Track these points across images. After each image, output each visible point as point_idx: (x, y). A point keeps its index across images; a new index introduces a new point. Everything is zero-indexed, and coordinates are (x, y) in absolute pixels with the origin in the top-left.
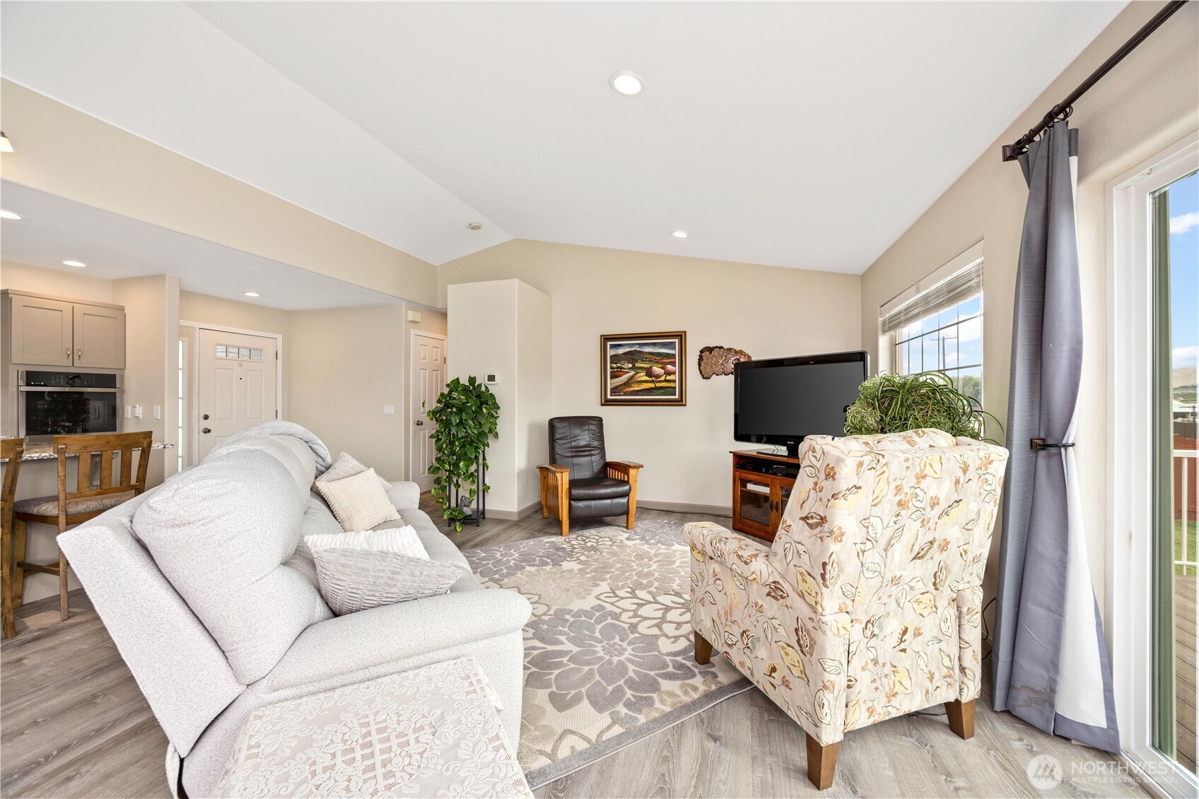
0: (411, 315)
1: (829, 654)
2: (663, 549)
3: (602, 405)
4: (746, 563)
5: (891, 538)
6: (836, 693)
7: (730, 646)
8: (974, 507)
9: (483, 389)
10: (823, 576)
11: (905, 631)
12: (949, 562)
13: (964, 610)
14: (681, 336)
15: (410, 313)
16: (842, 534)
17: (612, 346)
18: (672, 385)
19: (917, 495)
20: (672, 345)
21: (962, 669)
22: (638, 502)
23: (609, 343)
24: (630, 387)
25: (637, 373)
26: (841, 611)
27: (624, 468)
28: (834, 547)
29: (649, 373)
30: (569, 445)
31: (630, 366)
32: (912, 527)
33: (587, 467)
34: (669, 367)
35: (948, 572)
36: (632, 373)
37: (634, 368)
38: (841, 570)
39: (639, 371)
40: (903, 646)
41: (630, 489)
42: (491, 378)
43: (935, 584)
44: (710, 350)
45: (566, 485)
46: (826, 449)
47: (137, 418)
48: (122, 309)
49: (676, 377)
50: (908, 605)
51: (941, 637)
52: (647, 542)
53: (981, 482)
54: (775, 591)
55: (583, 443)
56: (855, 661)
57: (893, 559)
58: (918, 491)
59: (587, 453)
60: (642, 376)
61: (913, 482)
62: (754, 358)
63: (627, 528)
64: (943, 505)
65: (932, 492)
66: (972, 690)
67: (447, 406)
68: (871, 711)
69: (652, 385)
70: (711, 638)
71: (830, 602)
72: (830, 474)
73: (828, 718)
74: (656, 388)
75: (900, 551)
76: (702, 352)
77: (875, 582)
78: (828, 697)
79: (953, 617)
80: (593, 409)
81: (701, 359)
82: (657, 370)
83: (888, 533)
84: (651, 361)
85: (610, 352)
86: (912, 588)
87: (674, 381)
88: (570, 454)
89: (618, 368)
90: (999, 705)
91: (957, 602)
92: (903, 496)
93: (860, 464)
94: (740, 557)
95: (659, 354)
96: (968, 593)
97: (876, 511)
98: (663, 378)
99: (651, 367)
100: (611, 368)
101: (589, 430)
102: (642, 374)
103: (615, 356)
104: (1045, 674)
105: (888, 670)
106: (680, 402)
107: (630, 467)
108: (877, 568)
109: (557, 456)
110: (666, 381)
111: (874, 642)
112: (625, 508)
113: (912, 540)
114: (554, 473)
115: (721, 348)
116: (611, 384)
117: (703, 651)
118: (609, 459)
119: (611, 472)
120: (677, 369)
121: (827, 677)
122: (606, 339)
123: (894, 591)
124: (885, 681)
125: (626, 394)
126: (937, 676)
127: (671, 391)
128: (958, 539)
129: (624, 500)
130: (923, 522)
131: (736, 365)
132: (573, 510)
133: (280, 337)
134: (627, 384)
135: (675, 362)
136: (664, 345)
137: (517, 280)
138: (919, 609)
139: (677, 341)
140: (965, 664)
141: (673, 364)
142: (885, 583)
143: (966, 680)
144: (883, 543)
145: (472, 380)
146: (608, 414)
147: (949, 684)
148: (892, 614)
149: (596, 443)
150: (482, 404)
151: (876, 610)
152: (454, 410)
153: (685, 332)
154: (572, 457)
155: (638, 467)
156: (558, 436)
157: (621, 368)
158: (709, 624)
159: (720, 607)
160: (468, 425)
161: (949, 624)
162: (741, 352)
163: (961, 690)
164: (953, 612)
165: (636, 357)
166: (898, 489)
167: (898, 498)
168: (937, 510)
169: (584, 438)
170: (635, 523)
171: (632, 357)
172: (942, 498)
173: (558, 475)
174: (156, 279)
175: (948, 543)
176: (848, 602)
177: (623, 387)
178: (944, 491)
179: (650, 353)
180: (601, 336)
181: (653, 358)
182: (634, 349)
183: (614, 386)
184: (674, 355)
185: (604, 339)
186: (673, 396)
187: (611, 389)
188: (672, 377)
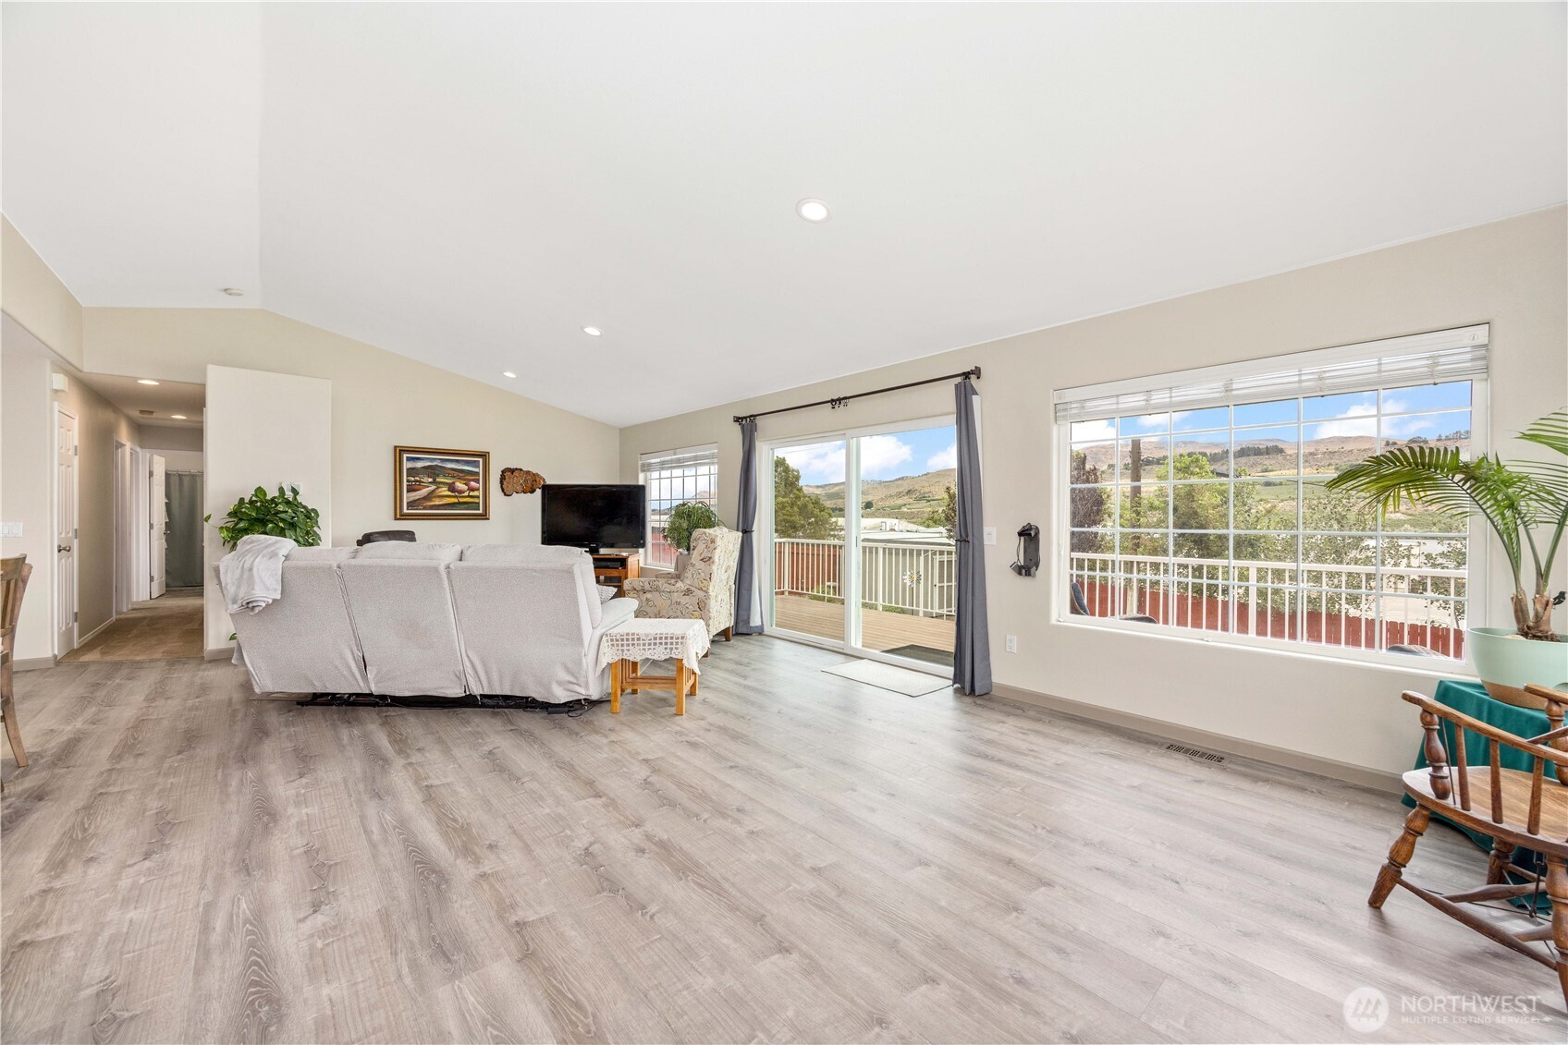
3: (397, 519)
14: (485, 455)
17: (408, 459)
18: (476, 500)
20: (475, 464)
23: (405, 456)
24: (431, 501)
25: (438, 488)
29: (452, 488)
31: (430, 480)
34: (473, 484)
36: (433, 487)
37: (434, 482)
39: (441, 486)
42: (296, 490)
44: (512, 471)
49: (480, 493)
60: (444, 491)
69: (456, 500)
74: (459, 503)
76: (502, 472)
82: (460, 485)
84: (454, 477)
85: (407, 465)
87: (478, 497)
89: (416, 481)
95: (462, 471)
98: (466, 494)
99: (454, 483)
100: (408, 481)
102: (444, 489)
103: (413, 469)
106: (484, 517)
110: (469, 496)
115: (521, 470)
116: (407, 498)
120: (480, 486)
122: (402, 450)
125: (425, 508)
127: (476, 506)
134: (427, 498)
135: (478, 480)
136: (467, 463)
139: (480, 459)
141: (478, 481)
153: (489, 452)
157: (419, 482)
165: (437, 472)
171: (432, 471)
177: (422, 501)
179: (453, 469)
180: (396, 447)
181: (456, 474)
182: (434, 463)
183: (411, 499)
184: (478, 474)
185: (400, 451)
186: (476, 511)
187: (408, 503)
188: (475, 493)
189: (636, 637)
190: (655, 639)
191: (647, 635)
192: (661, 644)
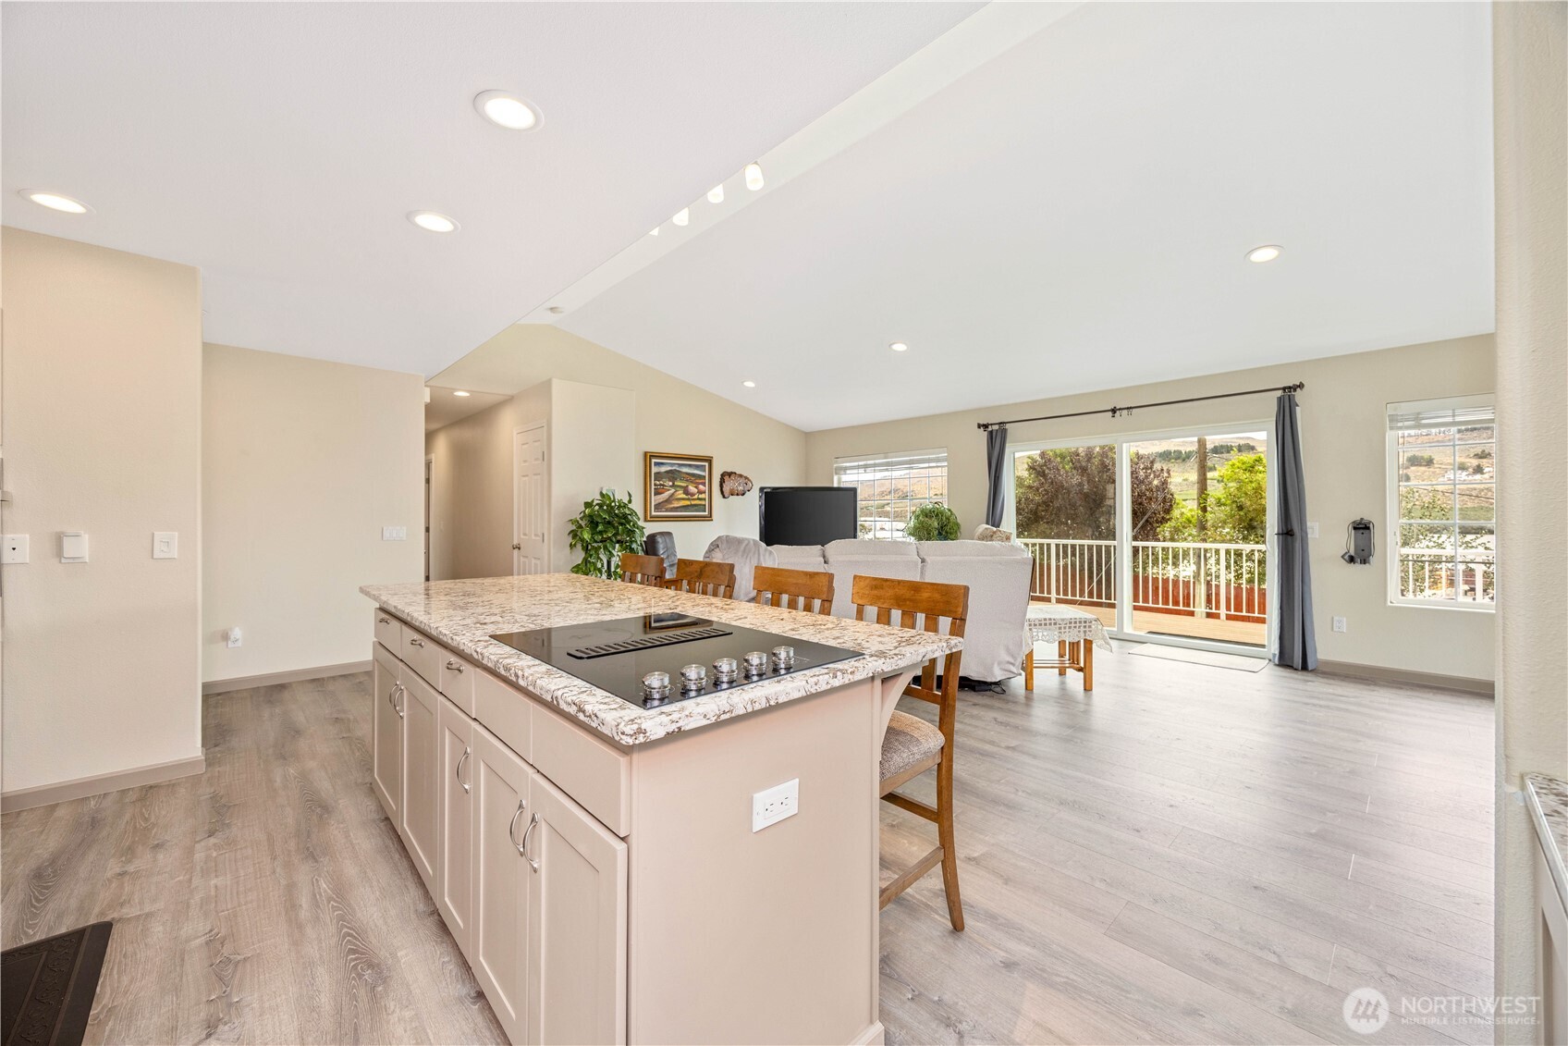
3: (647, 521)
14: (709, 460)
17: (656, 464)
18: (703, 502)
20: (703, 468)
23: (653, 461)
24: (671, 503)
25: (676, 491)
29: (686, 492)
31: (671, 484)
34: (701, 487)
36: (673, 490)
37: (673, 486)
39: (678, 489)
44: (730, 474)
49: (706, 496)
60: (680, 494)
69: (688, 503)
74: (691, 505)
82: (692, 489)
84: (687, 480)
85: (654, 469)
87: (705, 500)
89: (661, 485)
95: (693, 475)
98: (696, 497)
99: (687, 486)
100: (655, 485)
102: (680, 492)
103: (659, 473)
106: (709, 518)
110: (698, 499)
116: (654, 501)
120: (706, 488)
122: (651, 456)
125: (667, 511)
127: (703, 508)
134: (668, 500)
136: (697, 467)
139: (706, 464)
141: (704, 484)
153: (712, 457)
157: (663, 485)
165: (676, 476)
171: (672, 475)
177: (665, 504)
179: (687, 473)
180: (646, 453)
181: (689, 478)
182: (674, 468)
183: (657, 502)
184: (704, 477)
185: (648, 457)
186: (703, 513)
187: (655, 506)
188: (703, 496)
189: (1053, 622)
190: (1071, 623)
191: (1063, 620)
192: (1075, 627)
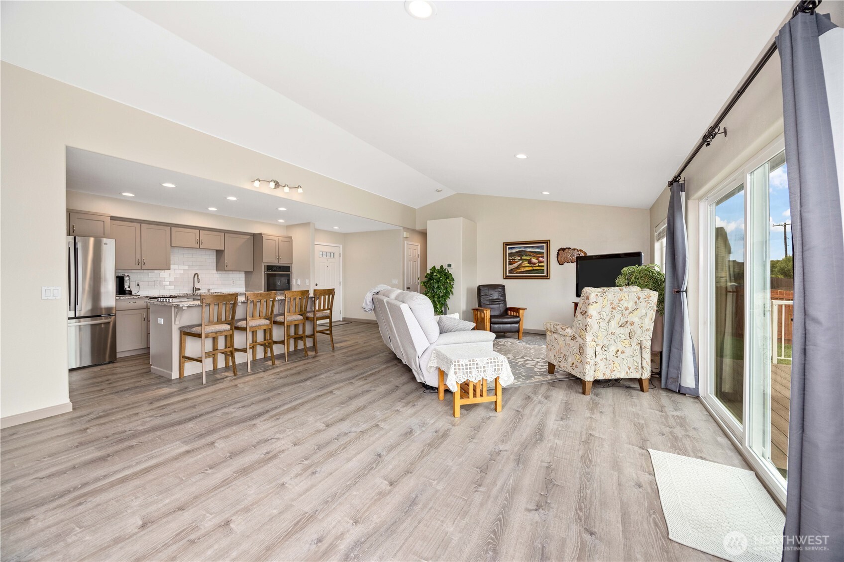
0: (405, 234)
1: (588, 353)
2: (537, 347)
3: (504, 279)
4: (564, 330)
5: (610, 319)
6: (590, 365)
7: (560, 362)
8: (644, 311)
9: (447, 271)
10: (586, 329)
11: (618, 351)
12: (635, 329)
13: (643, 347)
14: (547, 242)
15: (405, 233)
16: (592, 316)
17: (509, 248)
18: (542, 268)
19: (619, 306)
20: (542, 247)
21: (642, 367)
22: (524, 329)
23: (508, 247)
24: (520, 269)
25: (523, 262)
26: (592, 341)
27: (517, 310)
28: (589, 320)
29: (530, 262)
30: (488, 299)
31: (519, 258)
32: (618, 316)
33: (498, 309)
34: (541, 259)
35: (635, 333)
36: (521, 262)
37: (521, 259)
38: (592, 328)
39: (524, 261)
40: (617, 355)
41: (520, 320)
42: (449, 266)
43: (630, 337)
44: (563, 249)
45: (488, 317)
46: (587, 291)
47: (298, 284)
48: (291, 238)
49: (545, 264)
50: (618, 342)
51: (634, 355)
52: (529, 344)
53: (646, 303)
54: (573, 338)
55: (495, 298)
56: (598, 357)
57: (611, 326)
58: (619, 304)
59: (497, 303)
60: (526, 264)
61: (617, 301)
62: (588, 254)
63: (519, 339)
64: (630, 310)
65: (626, 305)
66: (647, 375)
67: (430, 279)
68: (604, 374)
69: (532, 268)
70: (554, 362)
71: (589, 337)
72: (588, 298)
73: (588, 372)
74: (533, 270)
75: (613, 323)
76: (559, 251)
77: (605, 333)
78: (587, 366)
79: (639, 349)
80: (501, 281)
81: (558, 254)
82: (534, 260)
83: (609, 317)
84: (530, 256)
85: (508, 251)
86: (620, 337)
87: (543, 266)
88: (488, 303)
89: (513, 259)
90: (663, 386)
91: (640, 344)
92: (613, 306)
93: (597, 295)
94: (562, 329)
95: (535, 252)
96: (644, 342)
97: (603, 310)
98: (537, 265)
99: (531, 259)
100: (509, 259)
101: (498, 291)
102: (526, 263)
103: (511, 253)
104: (676, 372)
105: (611, 362)
106: (547, 277)
107: (520, 309)
108: (605, 328)
109: (482, 304)
110: (539, 266)
111: (605, 352)
112: (517, 329)
113: (619, 320)
114: (482, 312)
115: (570, 248)
116: (509, 268)
117: (551, 369)
118: (508, 306)
119: (509, 312)
120: (545, 260)
121: (587, 360)
122: (506, 244)
123: (613, 337)
124: (610, 366)
125: (517, 273)
126: (632, 368)
127: (542, 271)
128: (638, 322)
129: (517, 325)
130: (622, 315)
131: (577, 257)
132: (492, 328)
133: (341, 246)
134: (518, 268)
135: (544, 256)
136: (538, 247)
137: (462, 218)
138: (624, 344)
139: (545, 245)
140: (643, 366)
141: (543, 257)
142: (609, 334)
143: (643, 371)
144: (607, 320)
145: (442, 267)
146: (507, 283)
147: (637, 372)
148: (612, 344)
149: (501, 298)
150: (447, 278)
151: (606, 342)
152: (435, 281)
153: (549, 240)
154: (490, 304)
155: (524, 309)
156: (482, 294)
157: (514, 259)
158: (553, 357)
159: (557, 350)
160: (441, 288)
161: (637, 351)
162: (581, 251)
163: (642, 375)
164: (639, 347)
165: (522, 254)
166: (612, 304)
167: (612, 306)
168: (628, 312)
169: (496, 295)
170: (522, 338)
171: (520, 254)
172: (629, 307)
173: (485, 312)
174: (306, 225)
175: (634, 323)
176: (595, 338)
177: (516, 269)
178: (631, 305)
179: (530, 252)
180: (504, 243)
181: (532, 254)
182: (521, 249)
184: (543, 253)
186: (543, 274)
187: (509, 271)
188: (542, 264)
